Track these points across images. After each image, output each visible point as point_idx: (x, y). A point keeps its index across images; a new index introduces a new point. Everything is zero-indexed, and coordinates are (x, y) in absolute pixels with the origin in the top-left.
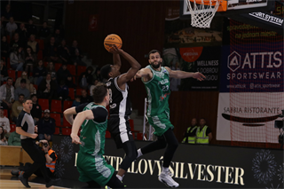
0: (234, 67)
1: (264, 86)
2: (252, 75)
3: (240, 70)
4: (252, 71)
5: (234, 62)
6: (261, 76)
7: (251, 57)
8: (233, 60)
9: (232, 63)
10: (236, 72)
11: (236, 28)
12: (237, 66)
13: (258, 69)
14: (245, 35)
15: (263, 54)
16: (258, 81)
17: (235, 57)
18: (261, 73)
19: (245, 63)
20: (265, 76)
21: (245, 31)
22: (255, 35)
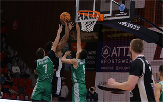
0: (106, 56)
1: (126, 68)
2: (117, 61)
3: (110, 58)
4: (118, 58)
5: (106, 52)
6: (123, 62)
7: (117, 50)
8: (105, 51)
9: (105, 53)
10: (107, 59)
11: (108, 30)
12: (108, 55)
13: (122, 57)
14: (113, 35)
15: (125, 47)
16: (122, 65)
17: (107, 49)
18: (124, 60)
19: (113, 53)
20: (126, 62)
21: (114, 33)
22: (120, 35)
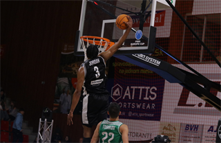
0: (116, 97)
1: (141, 115)
2: (131, 105)
3: (121, 100)
4: (131, 101)
5: (116, 93)
6: (138, 106)
7: (131, 90)
8: (116, 91)
9: (115, 94)
10: (118, 102)
11: (120, 64)
12: (119, 96)
13: (136, 100)
14: (127, 71)
15: (141, 88)
16: (136, 110)
17: (118, 89)
18: (139, 104)
19: (126, 94)
20: (141, 106)
21: (128, 68)
22: (136, 71)
